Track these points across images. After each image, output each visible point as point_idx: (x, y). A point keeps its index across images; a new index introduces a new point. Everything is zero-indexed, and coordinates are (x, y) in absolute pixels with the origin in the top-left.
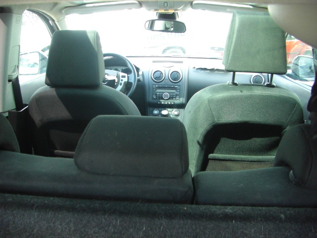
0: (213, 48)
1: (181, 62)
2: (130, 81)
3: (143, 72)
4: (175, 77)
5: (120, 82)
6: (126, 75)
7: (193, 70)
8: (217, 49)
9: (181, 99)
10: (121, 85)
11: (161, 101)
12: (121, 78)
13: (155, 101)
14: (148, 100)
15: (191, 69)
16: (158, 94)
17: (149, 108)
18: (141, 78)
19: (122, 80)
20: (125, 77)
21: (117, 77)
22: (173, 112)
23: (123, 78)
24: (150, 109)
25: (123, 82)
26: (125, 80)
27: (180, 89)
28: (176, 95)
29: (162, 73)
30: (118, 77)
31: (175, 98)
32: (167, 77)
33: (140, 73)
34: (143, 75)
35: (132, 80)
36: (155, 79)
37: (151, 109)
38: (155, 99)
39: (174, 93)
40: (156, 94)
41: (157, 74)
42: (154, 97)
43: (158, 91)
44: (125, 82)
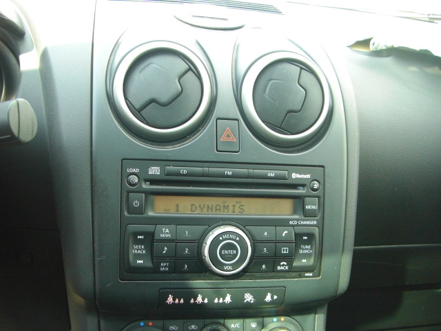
3: (45, 57)
4: (290, 103)
11: (197, 283)
16: (165, 232)
18: (19, 112)
27: (319, 196)
28: (300, 238)
29: (192, 69)
31: (289, 258)
34: (46, 71)
36: (138, 112)
38: (140, 270)
39: (284, 223)
40: (150, 239)
42: (138, 255)
43: (162, 207)
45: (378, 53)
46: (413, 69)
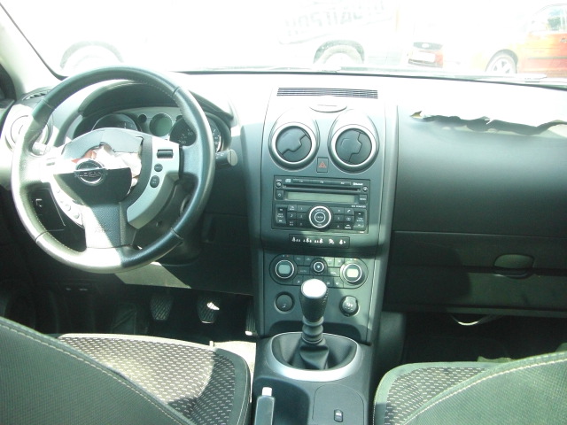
0: (418, 45)
1: (372, 94)
2: (189, 169)
3: (242, 130)
4: (353, 149)
5: (153, 173)
6: (175, 147)
7: (413, 121)
8: (427, 46)
9: (373, 228)
10: (154, 186)
11: (302, 232)
12: (156, 161)
13: (283, 234)
14: (257, 228)
15: (407, 120)
16: (292, 208)
17: (261, 255)
18: (231, 154)
19: (159, 168)
20: (170, 156)
21: (141, 155)
22: (344, 268)
23: (162, 161)
24: (263, 258)
25: (162, 176)
26: (172, 165)
27: (367, 194)
28: (357, 214)
29: (306, 135)
30: (145, 154)
31: (351, 223)
32: (323, 151)
33: (235, 132)
34: (242, 139)
35: (195, 165)
36: (282, 155)
37: (269, 257)
38: (280, 225)
39: (349, 206)
40: (286, 211)
41: (291, 140)
42: (280, 218)
43: (294, 197)
44: (169, 176)
45: (427, 119)
46: (447, 128)
